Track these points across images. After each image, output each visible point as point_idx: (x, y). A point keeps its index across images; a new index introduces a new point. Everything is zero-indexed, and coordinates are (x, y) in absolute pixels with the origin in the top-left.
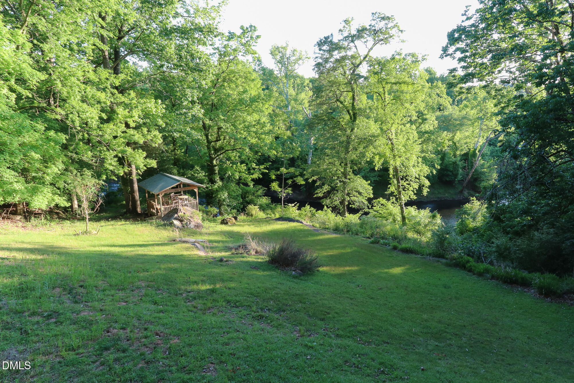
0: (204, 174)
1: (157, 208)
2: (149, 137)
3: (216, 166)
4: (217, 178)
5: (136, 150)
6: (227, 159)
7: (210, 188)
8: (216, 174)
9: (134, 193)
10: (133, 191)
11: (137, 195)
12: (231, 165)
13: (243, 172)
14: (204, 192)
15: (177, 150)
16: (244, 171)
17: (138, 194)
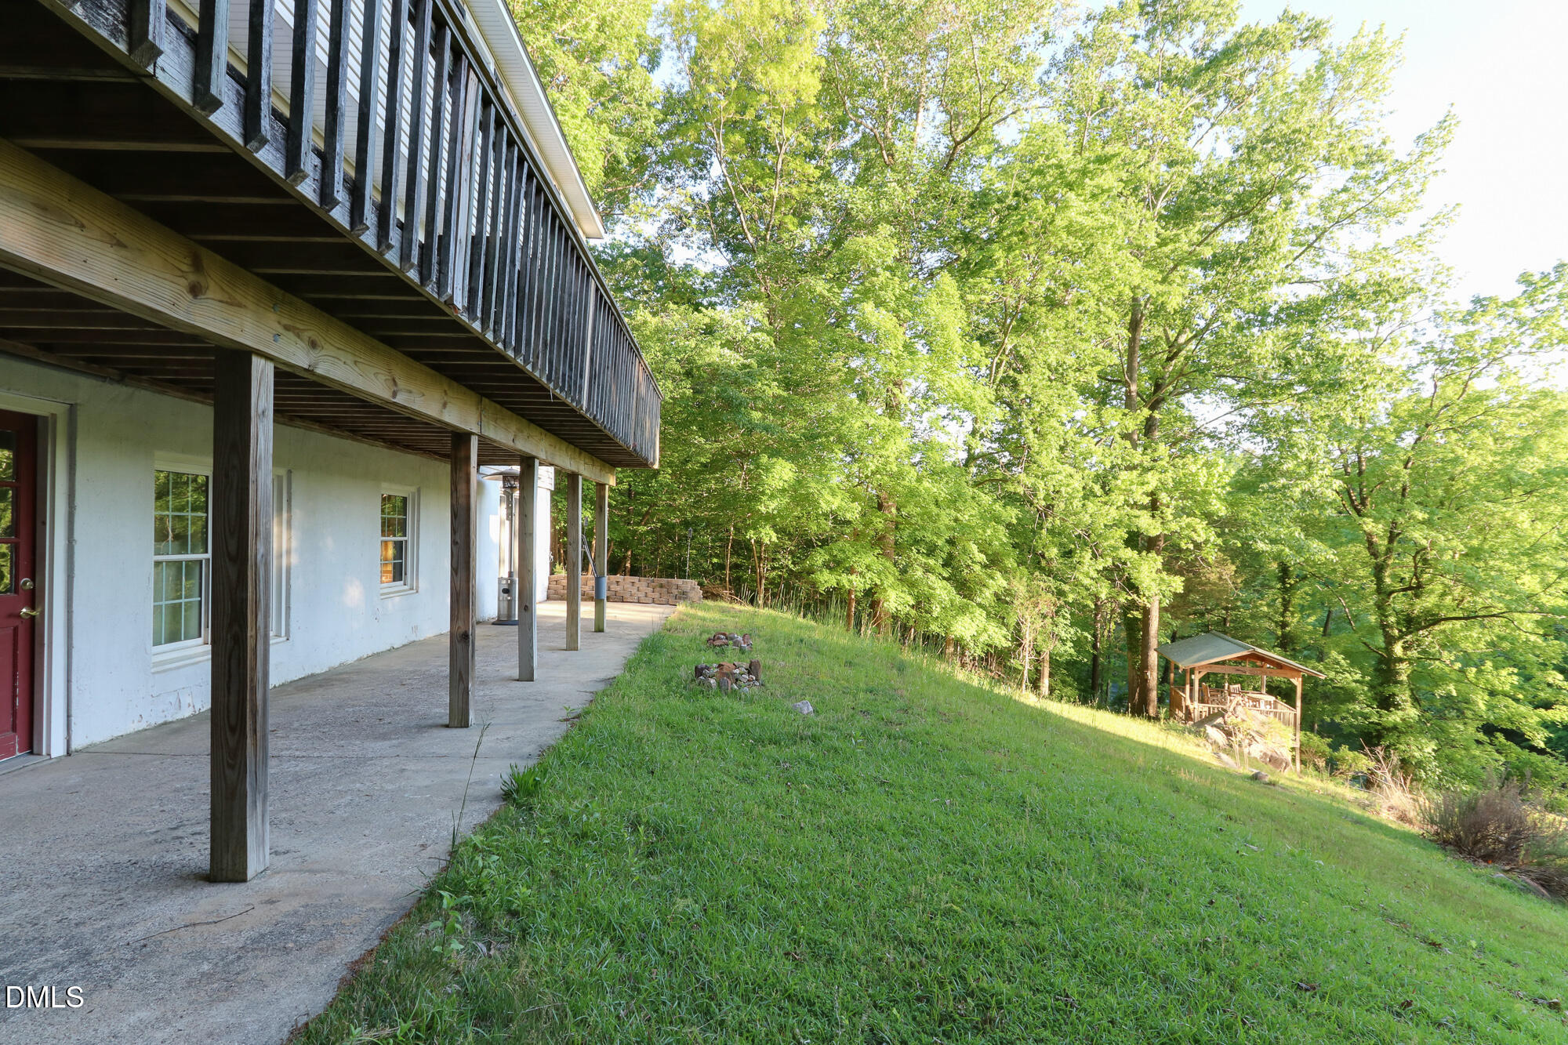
0: (1358, 677)
1: (1187, 707)
2: (1174, 526)
3: (1401, 660)
4: (1403, 696)
5: (1144, 553)
6: (1443, 646)
7: (1375, 719)
8: (1401, 682)
9: (1147, 668)
10: (1145, 666)
11: (1153, 677)
12: (1458, 665)
13: (1506, 695)
14: (1351, 725)
15: (1293, 613)
16: (1507, 688)
17: (1155, 674)
